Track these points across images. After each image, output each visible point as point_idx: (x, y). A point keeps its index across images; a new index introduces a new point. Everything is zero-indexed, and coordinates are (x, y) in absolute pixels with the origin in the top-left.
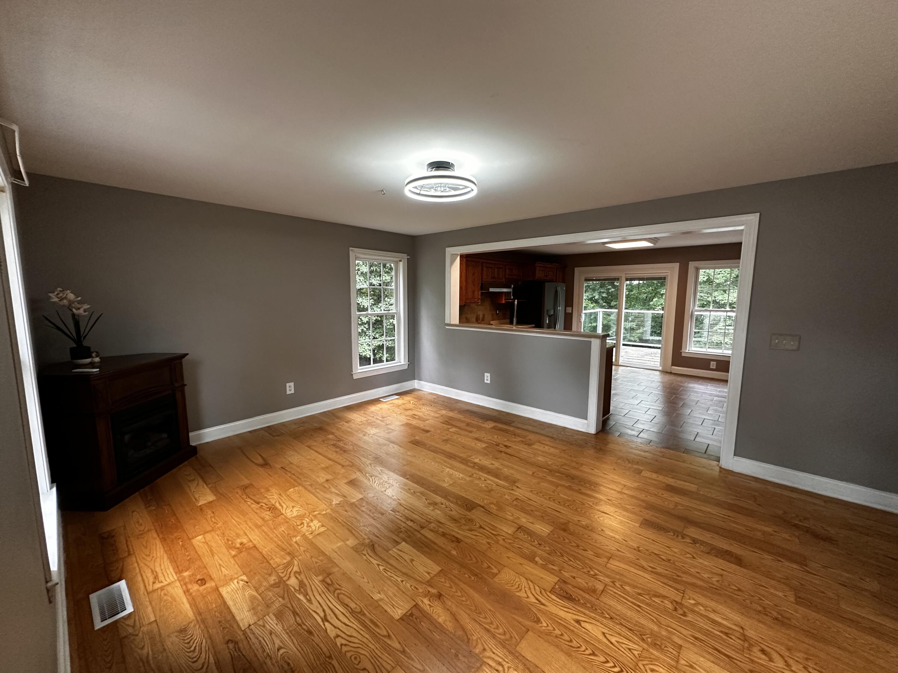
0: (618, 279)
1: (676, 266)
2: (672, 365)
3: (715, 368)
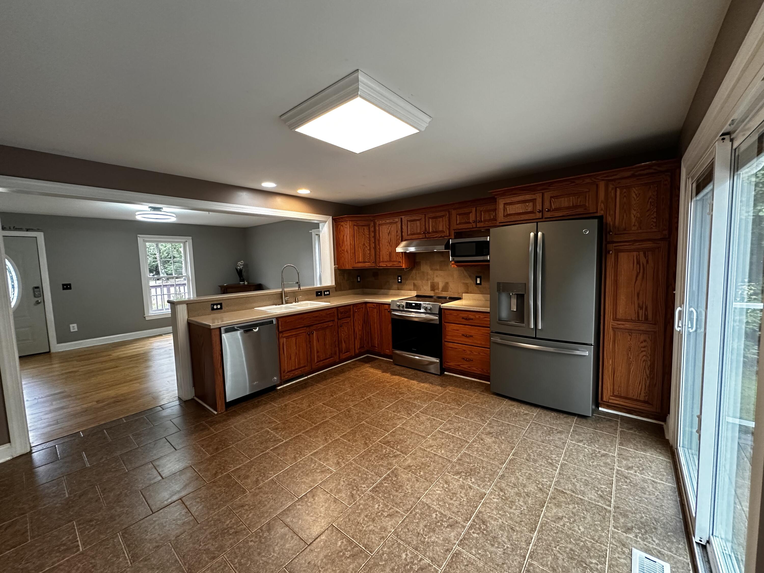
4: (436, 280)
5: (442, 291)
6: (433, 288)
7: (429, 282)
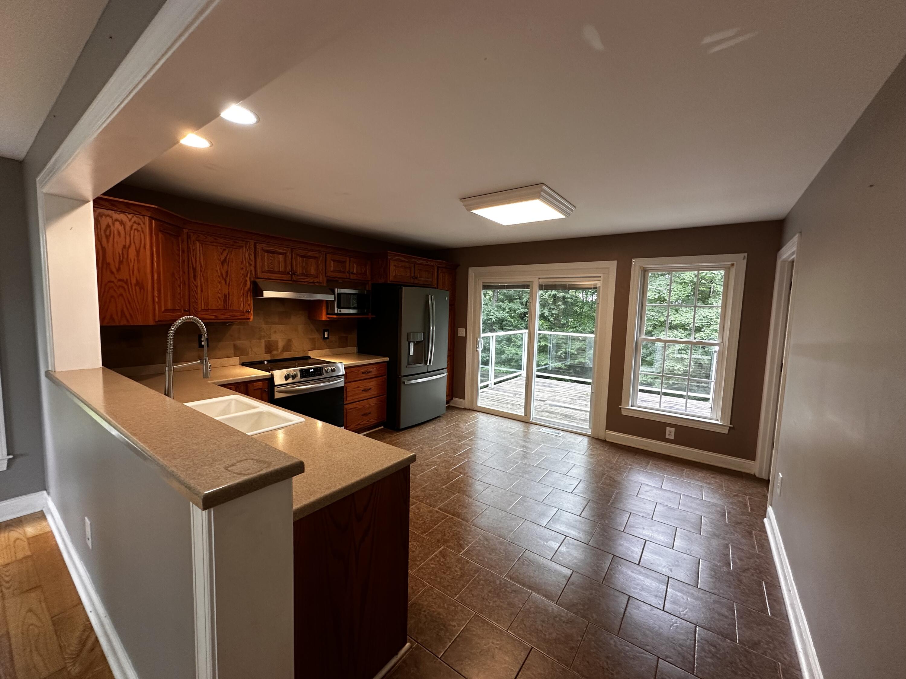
0: (528, 287)
1: (612, 266)
2: (607, 429)
3: (672, 438)
4: (273, 337)
5: (283, 351)
6: (269, 348)
7: (263, 341)
